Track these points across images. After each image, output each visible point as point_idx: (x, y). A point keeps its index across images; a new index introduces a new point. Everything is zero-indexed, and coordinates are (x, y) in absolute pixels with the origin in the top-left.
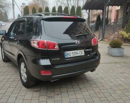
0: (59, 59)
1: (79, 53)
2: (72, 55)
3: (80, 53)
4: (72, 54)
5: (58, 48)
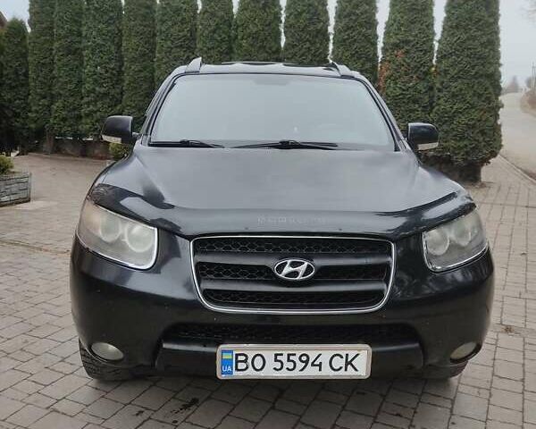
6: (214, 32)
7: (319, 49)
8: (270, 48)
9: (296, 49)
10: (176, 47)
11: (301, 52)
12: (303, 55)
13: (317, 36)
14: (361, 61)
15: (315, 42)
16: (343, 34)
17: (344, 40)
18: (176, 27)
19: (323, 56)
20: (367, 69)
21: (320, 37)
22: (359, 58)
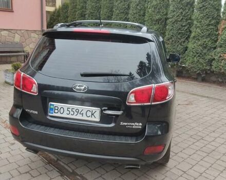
0: (36, 112)
1: (84, 112)
2: (66, 112)
3: (89, 114)
4: (66, 109)
5: (36, 92)
6: (138, 5)
7: (187, 12)
8: (163, 13)
9: (175, 13)
10: (121, 13)
11: (178, 14)
12: (178, 16)
13: (187, 6)
14: (209, 19)
15: (185, 9)
16: (200, 5)
17: (201, 8)
18: (122, 4)
19: (189, 16)
20: (212, 24)
21: (189, 6)
22: (208, 18)
